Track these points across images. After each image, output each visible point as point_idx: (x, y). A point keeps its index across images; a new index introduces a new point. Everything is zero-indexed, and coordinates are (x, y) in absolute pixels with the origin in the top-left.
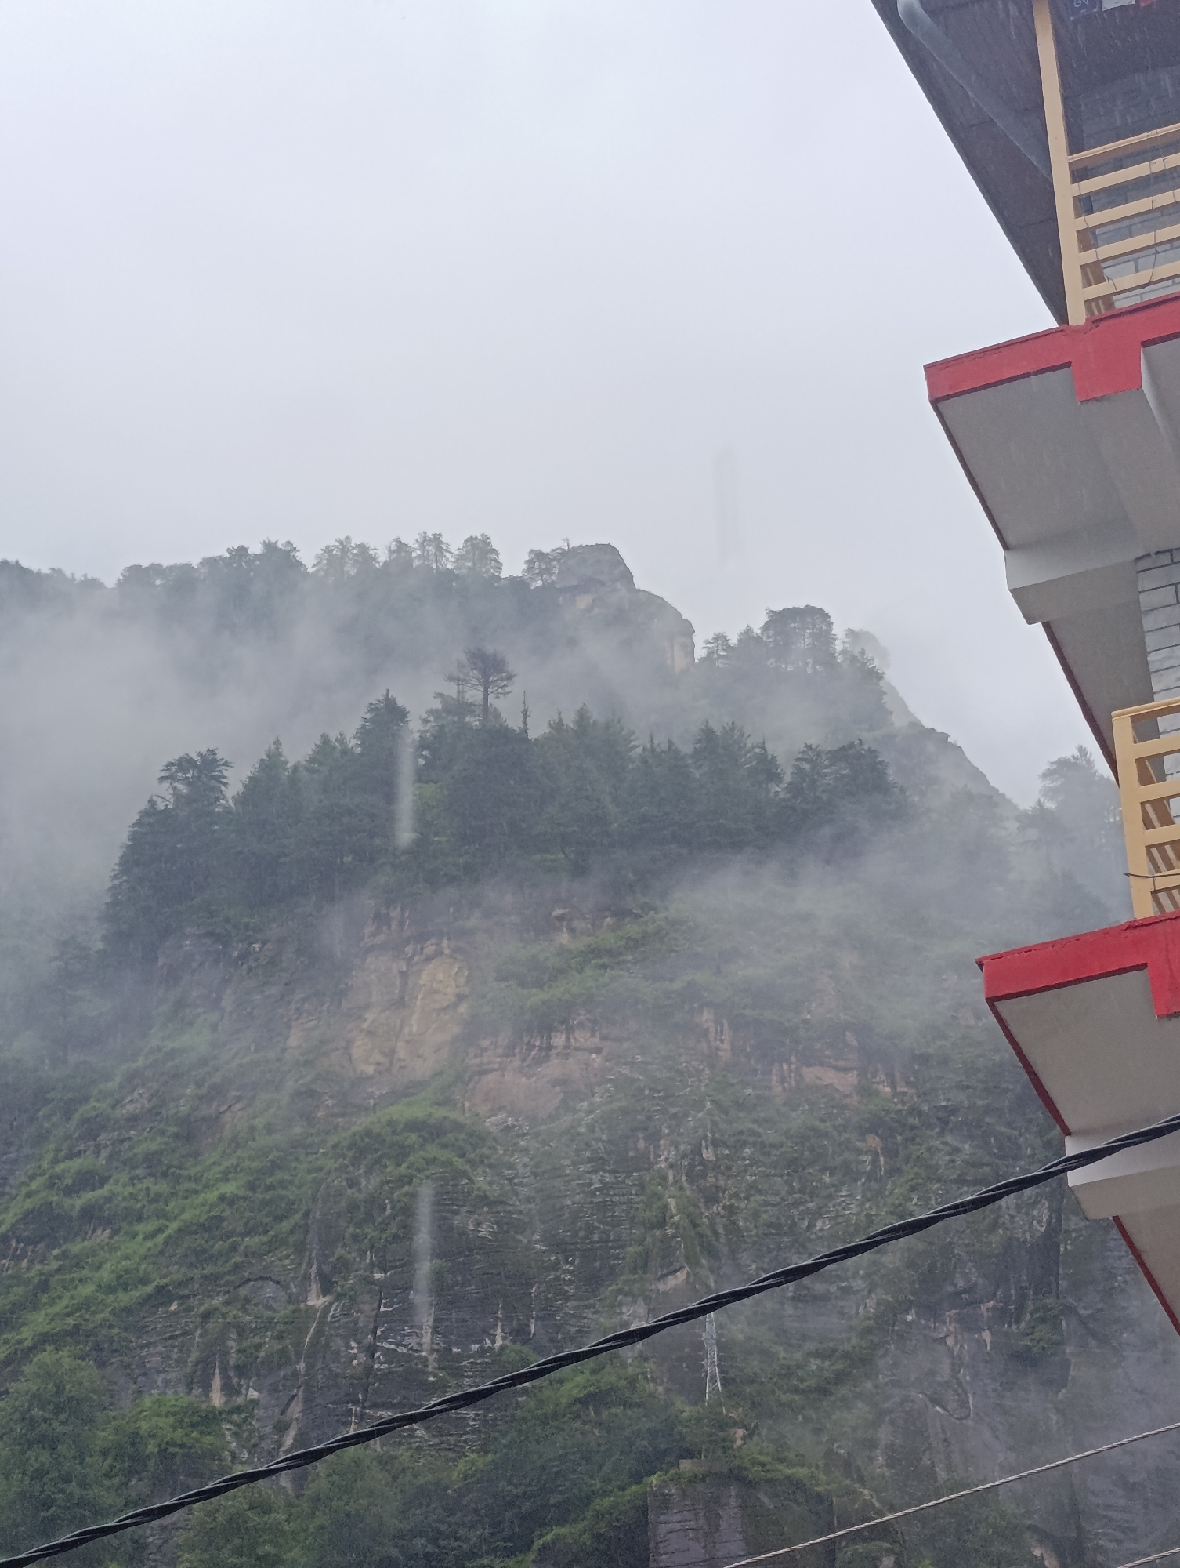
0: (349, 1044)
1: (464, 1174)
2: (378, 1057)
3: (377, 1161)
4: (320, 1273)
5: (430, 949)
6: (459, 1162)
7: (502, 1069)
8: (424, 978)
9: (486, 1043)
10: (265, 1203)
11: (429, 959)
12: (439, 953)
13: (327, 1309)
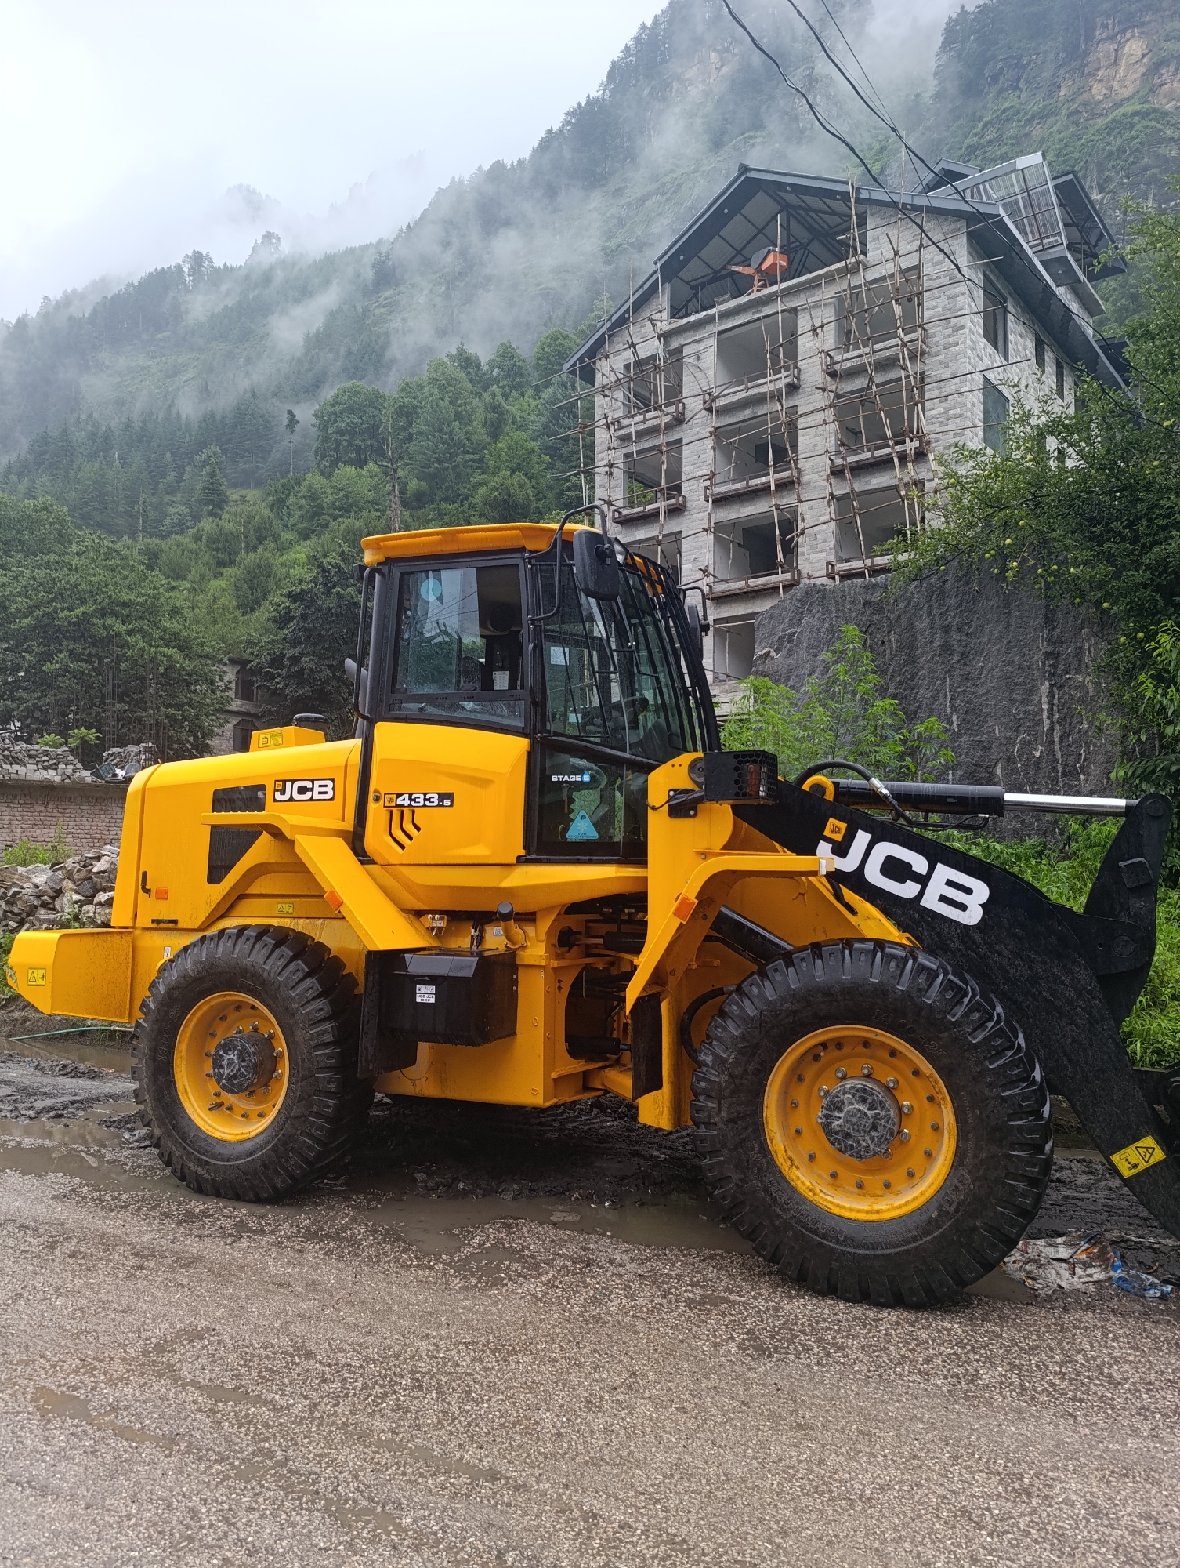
0: (1091, 87)
1: (1161, 130)
2: (1105, 91)
3: (1119, 133)
4: (1098, 184)
5: (1129, 34)
6: (1159, 126)
7: (1172, 82)
8: (1126, 49)
9: (1163, 71)
10: (1065, 161)
11: (1128, 40)
12: (1133, 36)
13: (1103, 199)
